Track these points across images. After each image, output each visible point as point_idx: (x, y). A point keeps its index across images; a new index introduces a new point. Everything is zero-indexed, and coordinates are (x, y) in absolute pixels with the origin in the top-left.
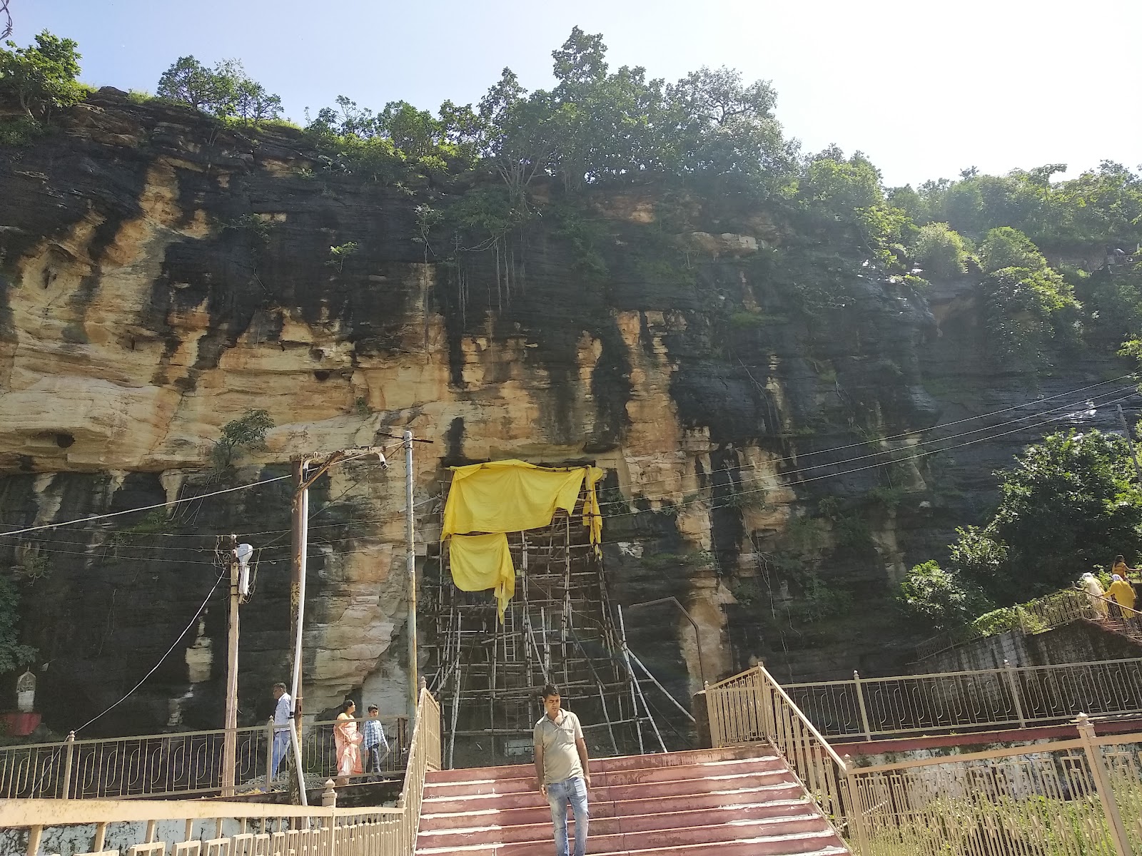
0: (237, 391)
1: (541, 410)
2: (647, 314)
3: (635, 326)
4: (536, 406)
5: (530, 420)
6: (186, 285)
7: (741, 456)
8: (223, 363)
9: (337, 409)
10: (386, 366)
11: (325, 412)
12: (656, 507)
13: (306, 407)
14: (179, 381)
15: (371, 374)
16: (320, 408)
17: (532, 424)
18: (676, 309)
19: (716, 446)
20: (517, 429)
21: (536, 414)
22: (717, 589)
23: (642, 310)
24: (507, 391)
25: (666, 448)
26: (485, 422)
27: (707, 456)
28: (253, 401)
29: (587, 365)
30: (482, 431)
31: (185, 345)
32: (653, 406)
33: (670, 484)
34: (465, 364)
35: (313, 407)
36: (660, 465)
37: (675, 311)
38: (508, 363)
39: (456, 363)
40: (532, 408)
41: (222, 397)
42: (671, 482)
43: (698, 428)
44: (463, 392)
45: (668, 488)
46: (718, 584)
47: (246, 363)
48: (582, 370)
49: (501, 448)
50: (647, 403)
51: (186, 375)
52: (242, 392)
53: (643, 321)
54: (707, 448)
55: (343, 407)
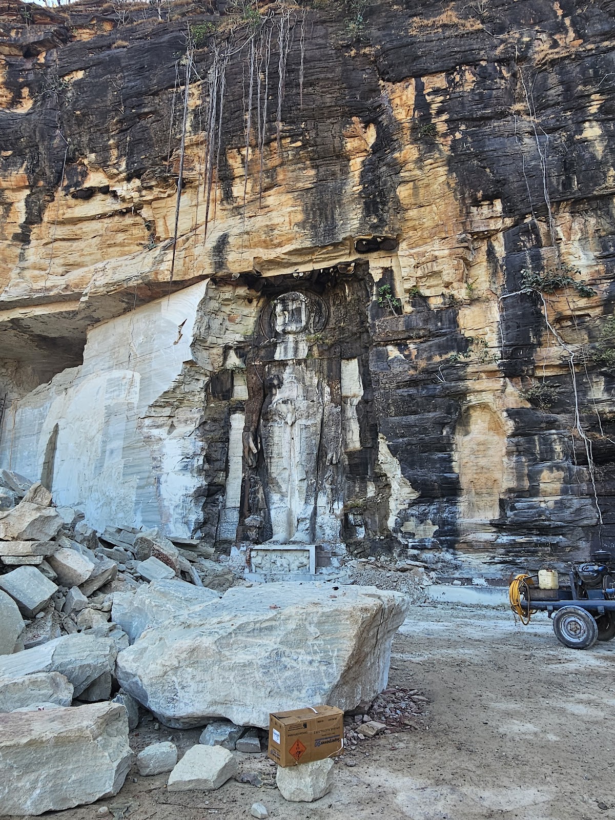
0: (61, 240)
1: (305, 211)
2: (424, 79)
3: (409, 96)
4: (300, 208)
5: (293, 224)
6: (10, 153)
7: (542, 228)
8: (47, 216)
9: (138, 245)
10: (166, 195)
11: (126, 249)
12: (436, 303)
13: (110, 246)
14: (16, 237)
15: (155, 205)
16: (122, 245)
17: (296, 229)
18: (461, 64)
19: (509, 222)
20: (280, 235)
21: (300, 217)
22: (503, 391)
23: (418, 75)
24: (272, 199)
25: (447, 232)
26: (247, 233)
27: (500, 235)
28: (71, 246)
29: (358, 155)
30: (247, 243)
31: (16, 205)
32: (428, 185)
33: (449, 274)
34: (234, 179)
35: (115, 245)
36: (436, 253)
37: (460, 68)
38: (274, 168)
39: (226, 179)
40: (295, 212)
41: (48, 246)
42: (450, 271)
43: (488, 202)
44: (233, 208)
45: (446, 278)
46: (505, 386)
47: (64, 214)
48: (351, 162)
49: (265, 258)
50: (420, 183)
51: (19, 231)
52: (64, 240)
53: (420, 88)
54: (499, 225)
55: (143, 242)
